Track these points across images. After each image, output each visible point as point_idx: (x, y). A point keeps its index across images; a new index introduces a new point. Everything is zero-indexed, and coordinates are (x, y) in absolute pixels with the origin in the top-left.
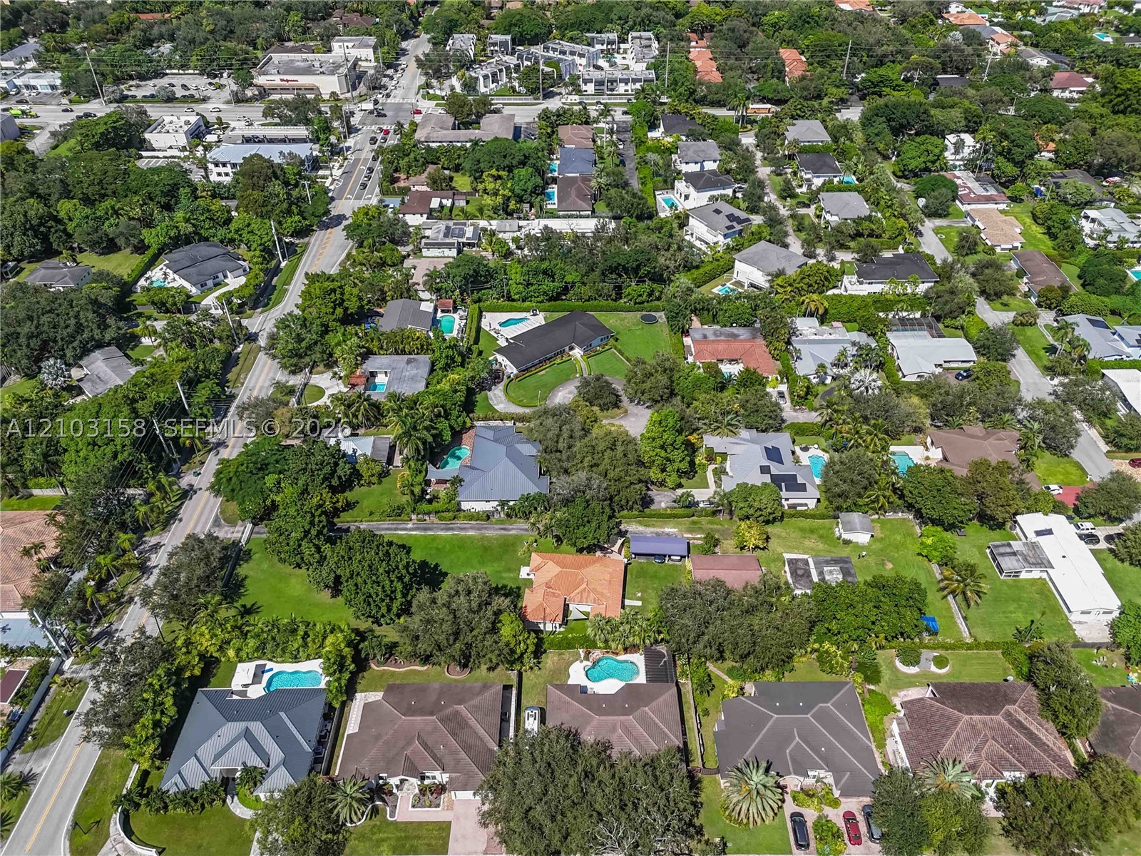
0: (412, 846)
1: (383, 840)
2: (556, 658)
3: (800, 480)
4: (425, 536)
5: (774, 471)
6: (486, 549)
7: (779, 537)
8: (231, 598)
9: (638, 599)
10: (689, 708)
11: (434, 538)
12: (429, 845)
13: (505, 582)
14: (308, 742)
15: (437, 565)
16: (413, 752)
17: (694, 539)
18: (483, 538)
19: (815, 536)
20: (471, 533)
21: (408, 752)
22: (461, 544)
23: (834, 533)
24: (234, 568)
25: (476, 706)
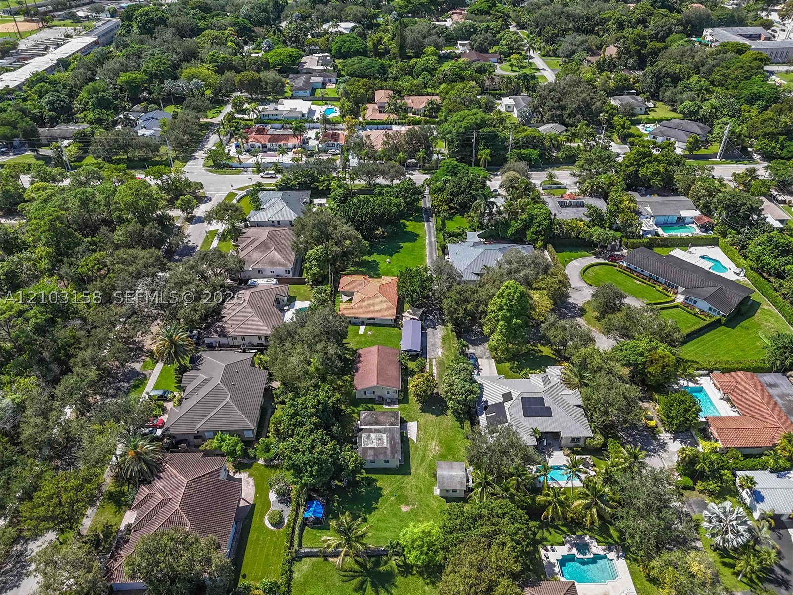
5: (507, 405)
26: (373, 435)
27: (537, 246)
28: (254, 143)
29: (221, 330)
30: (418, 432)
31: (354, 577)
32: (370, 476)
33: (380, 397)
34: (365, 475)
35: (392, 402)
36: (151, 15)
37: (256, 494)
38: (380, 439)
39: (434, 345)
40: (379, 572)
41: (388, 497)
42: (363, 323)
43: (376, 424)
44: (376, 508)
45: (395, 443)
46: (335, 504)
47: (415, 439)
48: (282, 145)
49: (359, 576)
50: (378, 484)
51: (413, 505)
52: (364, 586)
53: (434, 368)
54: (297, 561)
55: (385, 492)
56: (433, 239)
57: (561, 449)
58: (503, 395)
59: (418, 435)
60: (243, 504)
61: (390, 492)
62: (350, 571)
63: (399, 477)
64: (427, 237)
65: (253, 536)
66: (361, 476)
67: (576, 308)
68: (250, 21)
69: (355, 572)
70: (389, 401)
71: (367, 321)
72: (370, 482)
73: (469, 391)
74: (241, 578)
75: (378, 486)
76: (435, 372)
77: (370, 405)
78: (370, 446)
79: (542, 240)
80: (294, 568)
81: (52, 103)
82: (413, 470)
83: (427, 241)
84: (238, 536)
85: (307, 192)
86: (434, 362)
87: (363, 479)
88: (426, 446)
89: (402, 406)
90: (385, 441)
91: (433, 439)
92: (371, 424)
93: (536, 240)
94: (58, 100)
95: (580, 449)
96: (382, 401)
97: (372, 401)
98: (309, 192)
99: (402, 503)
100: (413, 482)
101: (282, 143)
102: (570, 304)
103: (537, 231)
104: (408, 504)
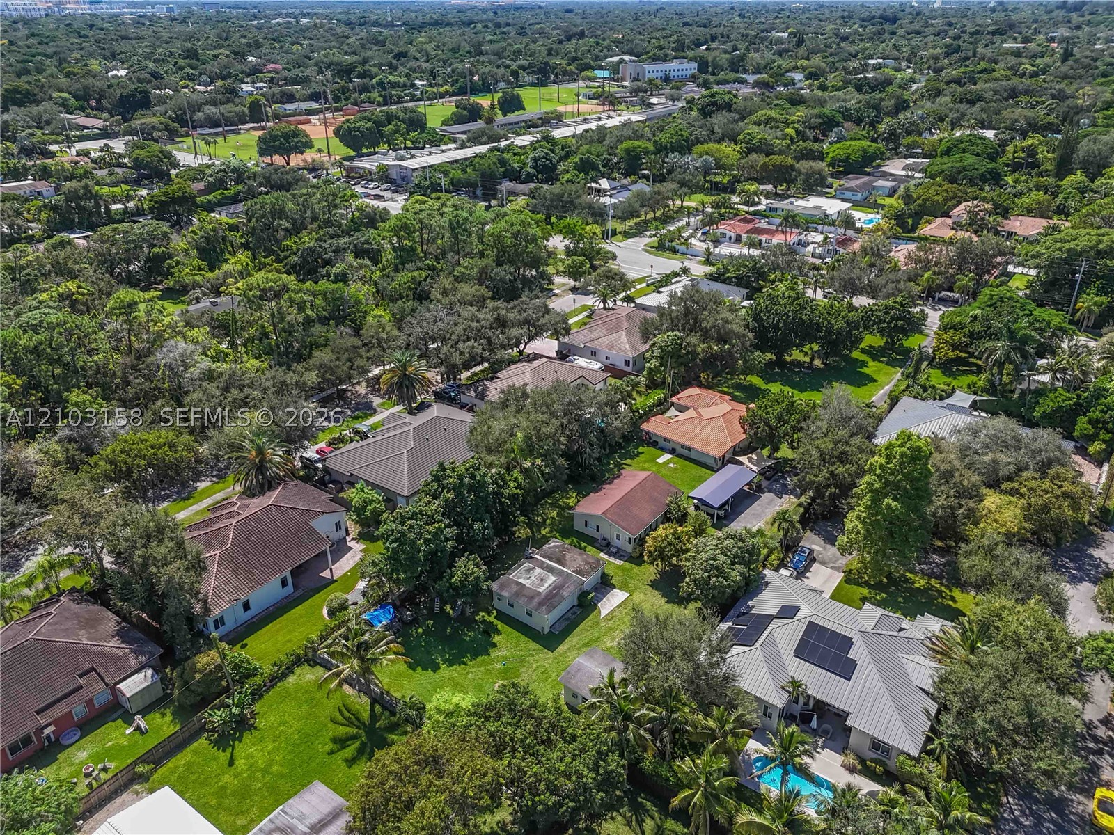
26: (538, 570)
27: (1091, 449)
28: (725, 231)
29: (483, 390)
30: (619, 606)
31: (350, 723)
32: (496, 622)
33: (604, 539)
34: (491, 619)
35: (619, 554)
36: (717, 97)
37: (349, 571)
38: (542, 580)
39: (757, 515)
40: (386, 738)
41: (495, 660)
42: (673, 451)
43: (559, 561)
44: (465, 664)
45: (557, 594)
46: (420, 630)
47: (604, 613)
48: (764, 240)
49: (358, 727)
50: (496, 639)
52: (349, 743)
54: (309, 665)
55: (495, 653)
57: (842, 750)
58: (784, 608)
59: (614, 610)
60: (325, 574)
61: (502, 656)
62: (353, 715)
63: (533, 645)
65: (298, 611)
66: (486, 617)
67: (1098, 566)
68: (844, 115)
69: (358, 719)
70: (614, 550)
71: (679, 450)
72: (490, 630)
73: (717, 568)
74: (239, 645)
75: (494, 641)
77: (583, 544)
78: (521, 581)
79: (1104, 441)
80: (298, 671)
81: (536, 160)
82: (561, 648)
83: (882, 392)
84: (284, 603)
85: (742, 290)
87: (484, 621)
88: (612, 629)
89: (628, 565)
90: (546, 585)
92: (550, 559)
93: (1092, 438)
94: (544, 157)
95: (879, 769)
96: (605, 546)
97: (591, 541)
98: (745, 291)
99: (505, 679)
100: (548, 663)
101: (764, 238)
102: (1091, 557)
103: (1098, 421)
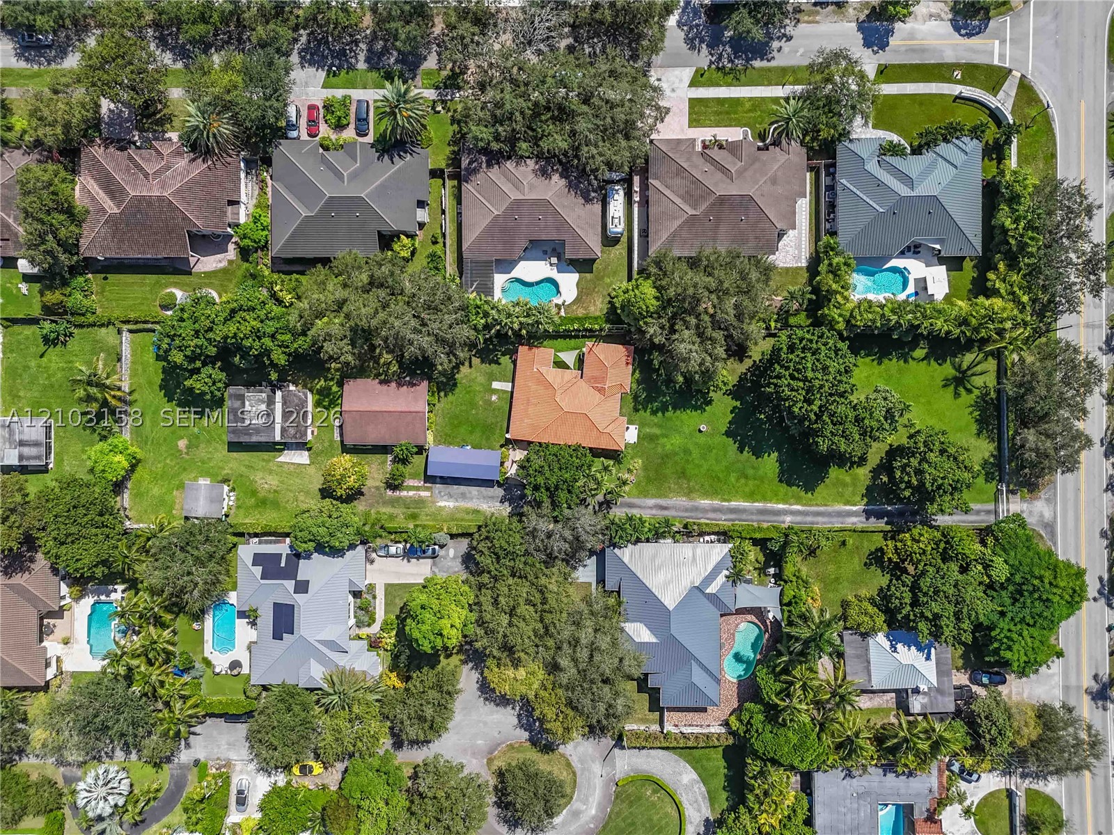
0: (723, 105)
1: (750, 111)
2: (592, 309)
3: (258, 570)
4: (764, 499)
5: (290, 585)
6: (683, 474)
7: (307, 493)
8: (985, 402)
9: (495, 391)
10: (451, 245)
11: (751, 496)
12: (707, 106)
13: (655, 419)
14: (845, 188)
15: (741, 450)
16: (735, 164)
17: (417, 489)
18: (689, 493)
19: (261, 495)
20: (705, 502)
21: (739, 164)
22: (715, 486)
23: (238, 499)
24: (999, 448)
25: (676, 218)
26: (263, 406)
30: (291, 464)
37: (204, 273)
39: (463, 496)
45: (250, 435)
47: (279, 460)
51: (187, 453)
53: (411, 493)
56: (788, 519)
58: (308, 582)
59: (288, 463)
60: (192, 261)
64: (798, 507)
65: (150, 279)
74: (103, 276)
76: (404, 493)
78: (247, 403)
83: (781, 506)
84: (151, 263)
86: (427, 494)
88: (271, 472)
91: (282, 482)
92: (284, 404)
99: (190, 441)
100: (218, 456)
104: (188, 447)
